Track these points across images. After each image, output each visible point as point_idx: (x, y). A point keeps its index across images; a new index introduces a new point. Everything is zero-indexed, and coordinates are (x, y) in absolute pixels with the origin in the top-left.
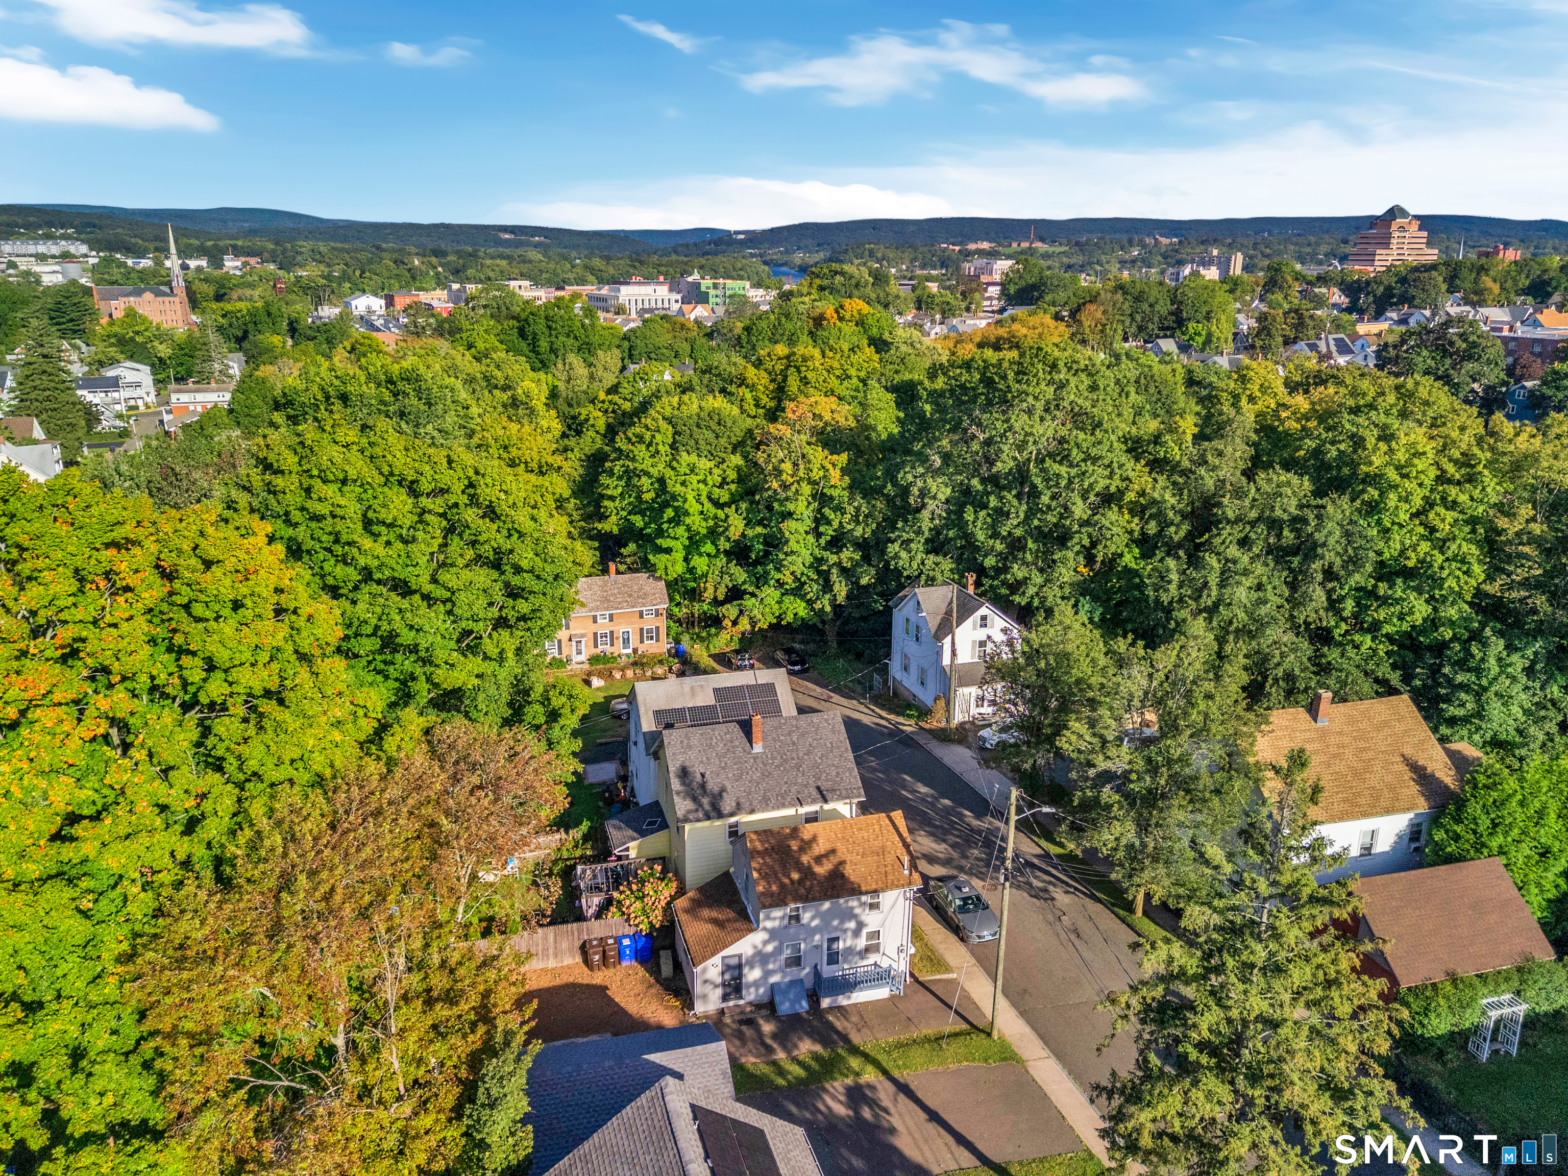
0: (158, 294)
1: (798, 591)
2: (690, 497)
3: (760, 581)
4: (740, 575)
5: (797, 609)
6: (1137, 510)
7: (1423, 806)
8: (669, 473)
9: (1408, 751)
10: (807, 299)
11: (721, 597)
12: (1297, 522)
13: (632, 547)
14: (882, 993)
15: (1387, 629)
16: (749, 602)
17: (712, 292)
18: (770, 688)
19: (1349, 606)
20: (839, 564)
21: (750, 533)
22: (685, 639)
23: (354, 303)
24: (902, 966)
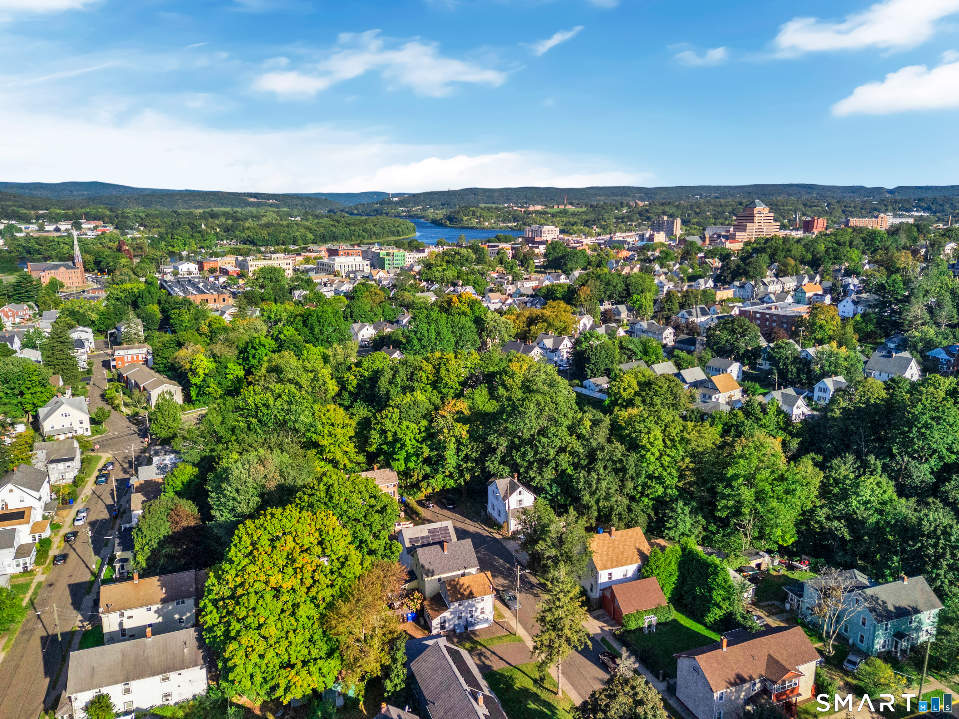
0: (68, 267)
1: (451, 476)
2: (408, 440)
3: (436, 471)
4: (428, 470)
5: (451, 483)
6: (571, 454)
7: (639, 562)
8: (398, 430)
9: (638, 545)
10: (440, 268)
11: (420, 478)
12: (621, 461)
13: (382, 457)
14: (485, 625)
15: (651, 496)
16: (432, 481)
17: (386, 258)
18: (446, 528)
19: (640, 488)
20: (467, 468)
21: (432, 454)
22: (405, 495)
23: (180, 267)
24: (491, 617)
